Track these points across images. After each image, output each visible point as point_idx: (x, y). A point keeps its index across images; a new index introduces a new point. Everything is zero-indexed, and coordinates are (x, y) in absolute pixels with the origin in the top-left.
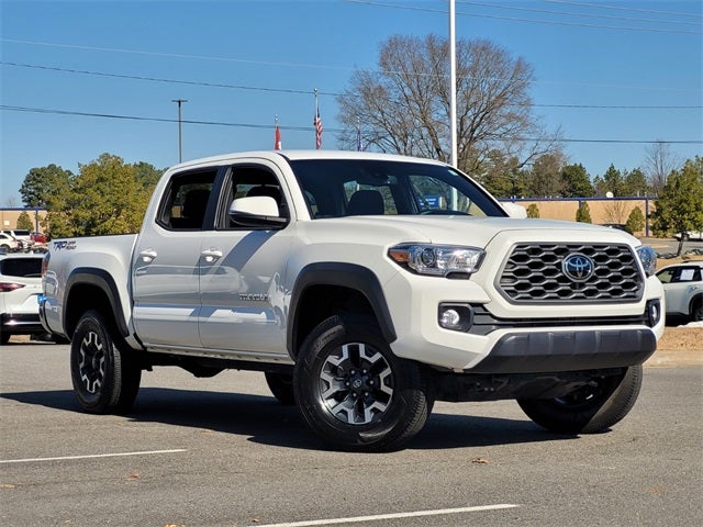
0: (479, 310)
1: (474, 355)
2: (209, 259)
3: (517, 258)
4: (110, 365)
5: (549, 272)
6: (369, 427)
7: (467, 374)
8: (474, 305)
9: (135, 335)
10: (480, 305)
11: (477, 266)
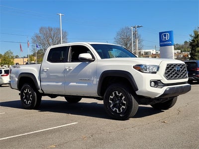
0: (159, 82)
1: (158, 94)
2: (68, 70)
3: (167, 68)
4: (33, 97)
5: (173, 71)
6: (121, 113)
7: (156, 99)
8: (158, 80)
9: (42, 89)
10: (160, 80)
11: (158, 70)
